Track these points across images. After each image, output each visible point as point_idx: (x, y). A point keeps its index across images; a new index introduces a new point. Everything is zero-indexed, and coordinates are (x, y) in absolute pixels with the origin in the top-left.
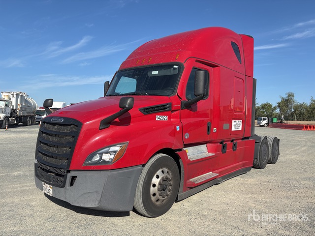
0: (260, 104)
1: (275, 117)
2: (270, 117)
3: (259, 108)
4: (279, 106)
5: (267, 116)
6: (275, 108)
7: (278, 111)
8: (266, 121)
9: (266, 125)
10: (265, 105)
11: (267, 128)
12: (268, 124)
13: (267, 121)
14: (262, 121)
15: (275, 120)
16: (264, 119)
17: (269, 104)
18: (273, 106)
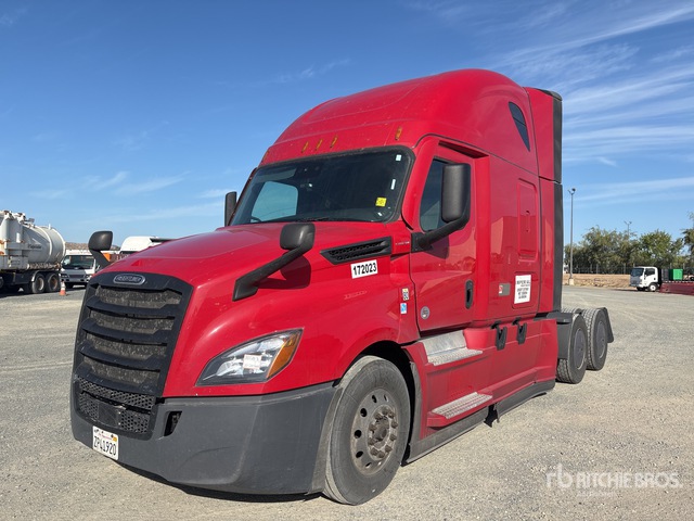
0: (639, 236)
1: (679, 267)
2: (665, 266)
3: (636, 245)
4: (688, 240)
5: (659, 265)
6: (678, 245)
7: (685, 251)
8: (654, 278)
9: (653, 288)
10: (652, 237)
11: (657, 294)
12: (659, 285)
13: (656, 276)
14: (642, 277)
15: (677, 274)
16: (649, 273)
17: (662, 234)
18: (674, 239)
